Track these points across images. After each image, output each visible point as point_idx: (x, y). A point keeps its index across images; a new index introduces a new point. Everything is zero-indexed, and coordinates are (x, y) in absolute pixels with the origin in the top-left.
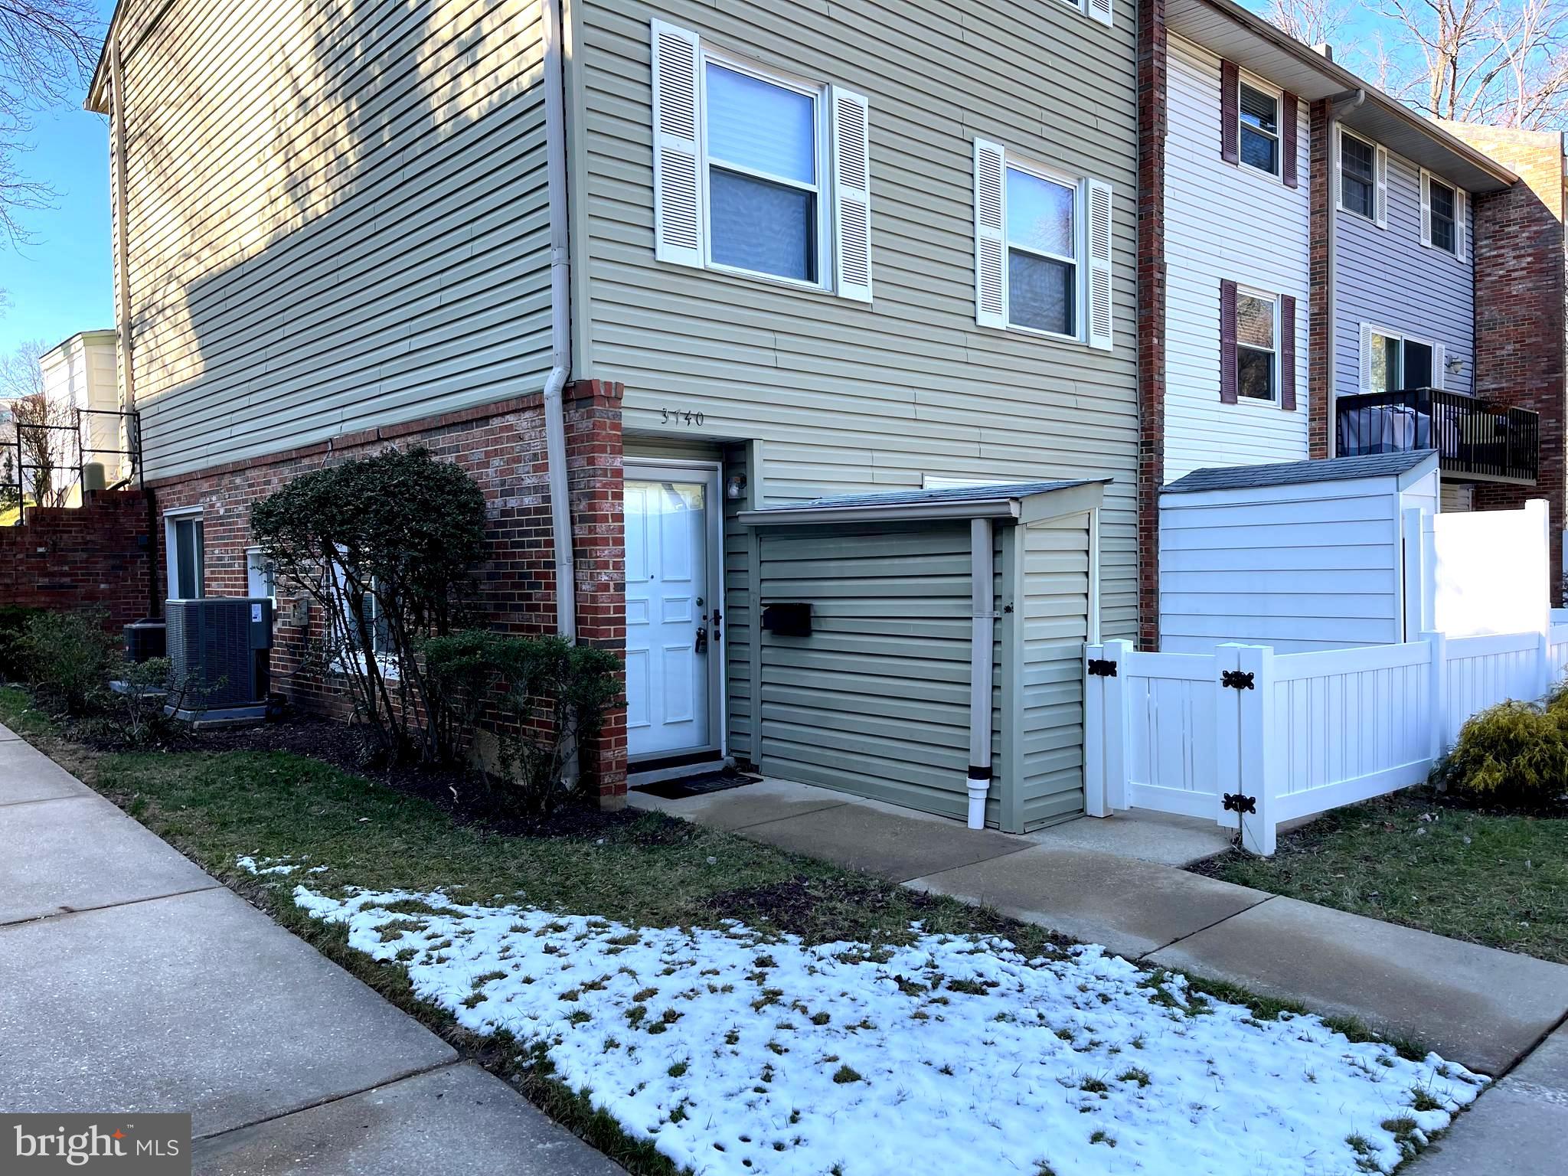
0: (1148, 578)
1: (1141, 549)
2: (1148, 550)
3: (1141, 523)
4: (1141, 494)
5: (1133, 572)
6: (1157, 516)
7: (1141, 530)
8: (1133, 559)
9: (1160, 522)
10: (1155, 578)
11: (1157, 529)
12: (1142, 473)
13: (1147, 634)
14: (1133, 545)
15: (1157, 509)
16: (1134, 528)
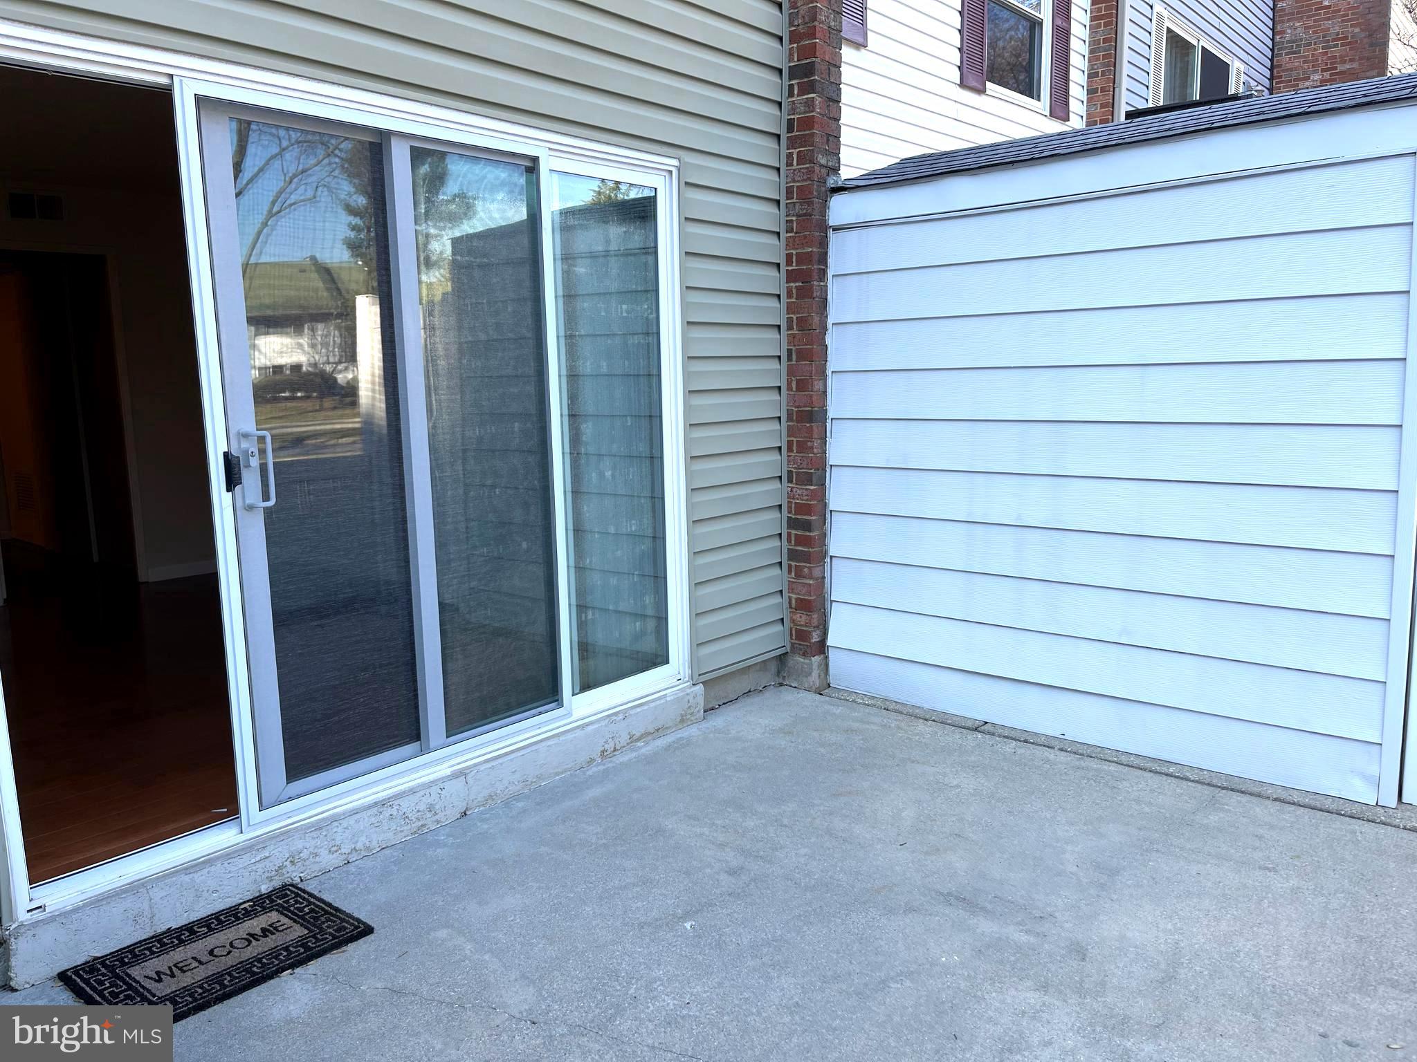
0: (803, 385)
1: (790, 320)
2: (803, 324)
3: (789, 262)
4: (789, 192)
5: (773, 373)
6: (824, 244)
7: (791, 276)
8: (771, 343)
9: (831, 261)
10: (818, 386)
11: (823, 274)
12: (792, 143)
13: (803, 509)
14: (773, 311)
15: (824, 227)
16: (773, 273)
